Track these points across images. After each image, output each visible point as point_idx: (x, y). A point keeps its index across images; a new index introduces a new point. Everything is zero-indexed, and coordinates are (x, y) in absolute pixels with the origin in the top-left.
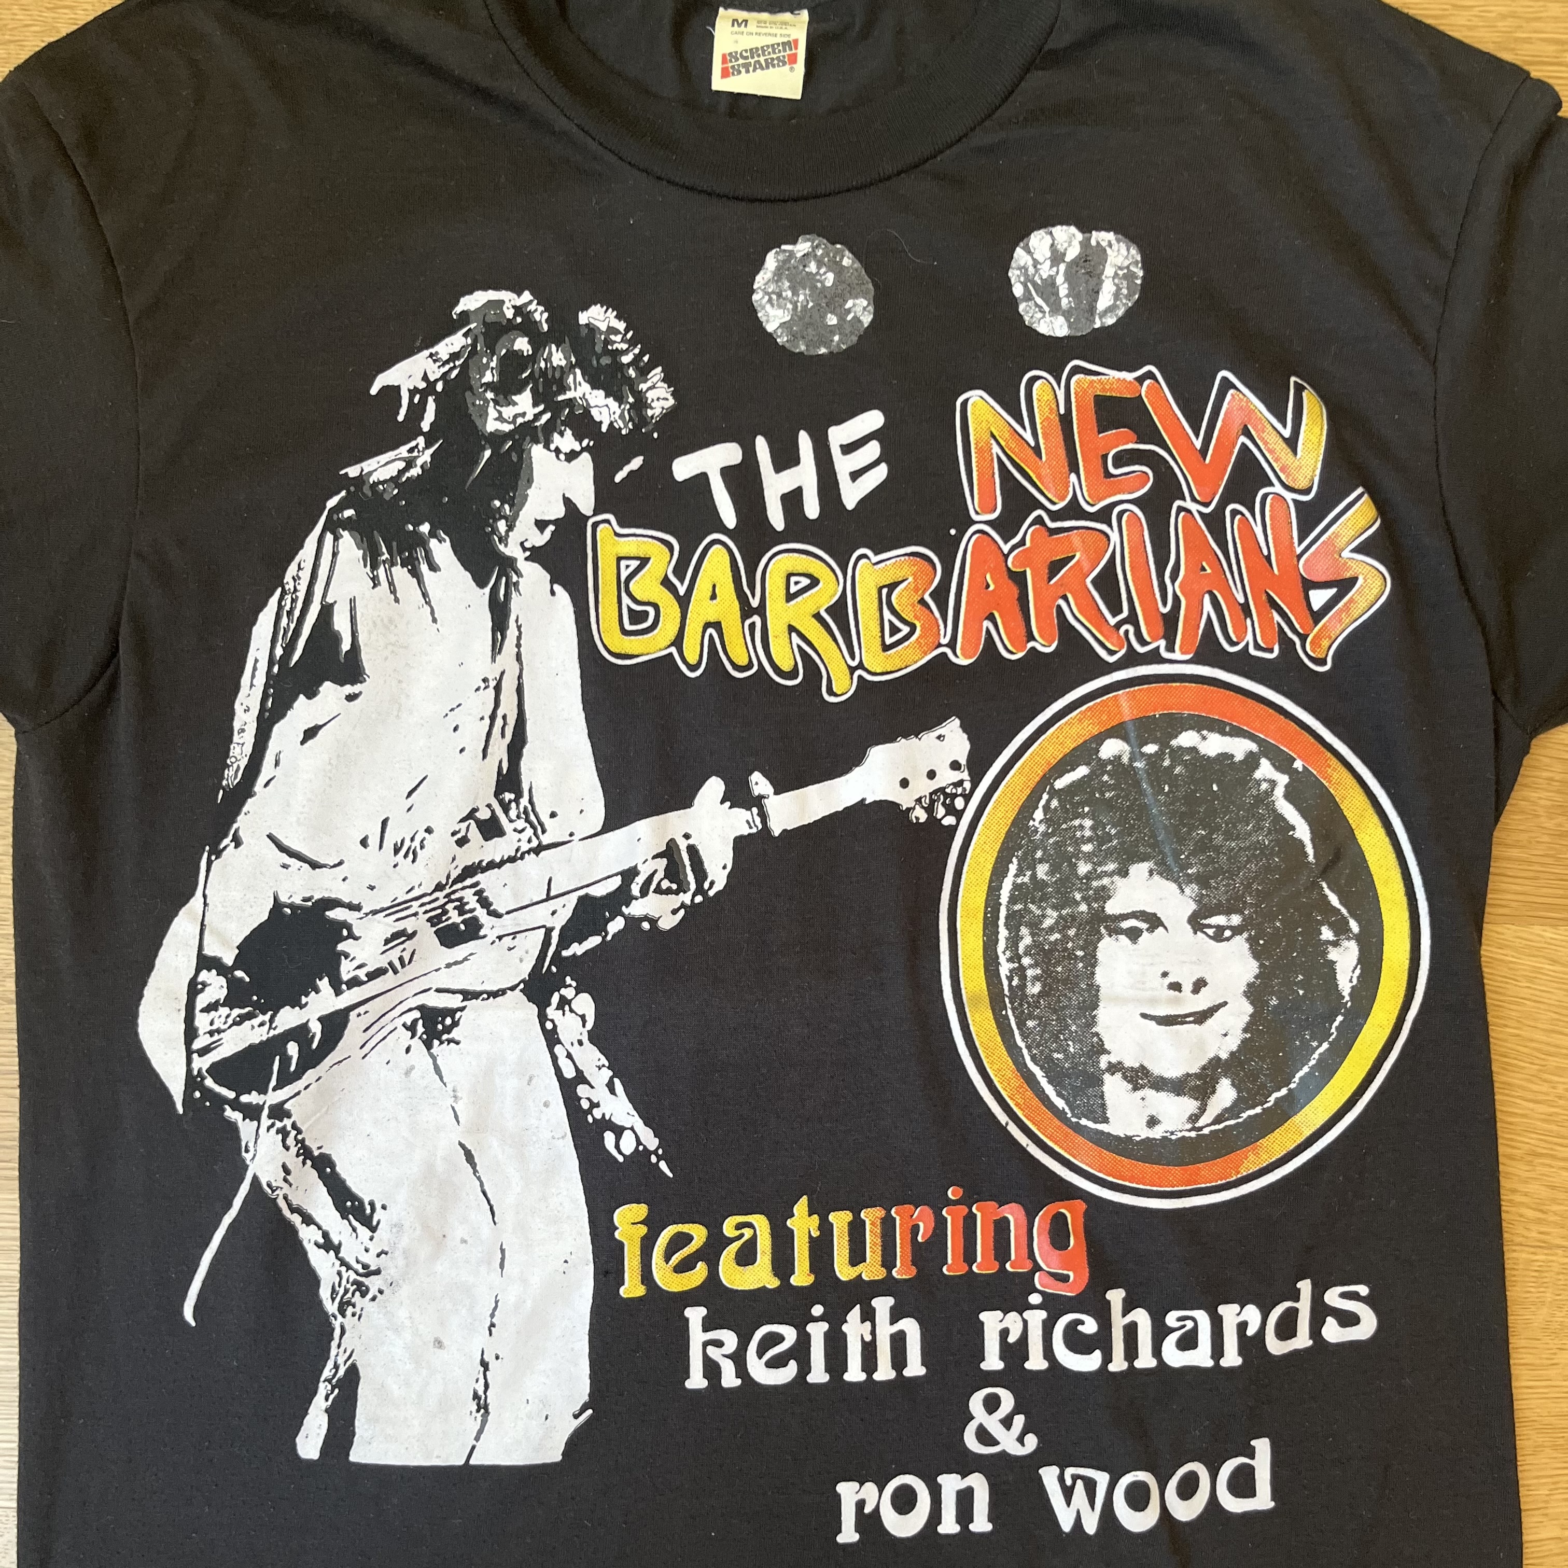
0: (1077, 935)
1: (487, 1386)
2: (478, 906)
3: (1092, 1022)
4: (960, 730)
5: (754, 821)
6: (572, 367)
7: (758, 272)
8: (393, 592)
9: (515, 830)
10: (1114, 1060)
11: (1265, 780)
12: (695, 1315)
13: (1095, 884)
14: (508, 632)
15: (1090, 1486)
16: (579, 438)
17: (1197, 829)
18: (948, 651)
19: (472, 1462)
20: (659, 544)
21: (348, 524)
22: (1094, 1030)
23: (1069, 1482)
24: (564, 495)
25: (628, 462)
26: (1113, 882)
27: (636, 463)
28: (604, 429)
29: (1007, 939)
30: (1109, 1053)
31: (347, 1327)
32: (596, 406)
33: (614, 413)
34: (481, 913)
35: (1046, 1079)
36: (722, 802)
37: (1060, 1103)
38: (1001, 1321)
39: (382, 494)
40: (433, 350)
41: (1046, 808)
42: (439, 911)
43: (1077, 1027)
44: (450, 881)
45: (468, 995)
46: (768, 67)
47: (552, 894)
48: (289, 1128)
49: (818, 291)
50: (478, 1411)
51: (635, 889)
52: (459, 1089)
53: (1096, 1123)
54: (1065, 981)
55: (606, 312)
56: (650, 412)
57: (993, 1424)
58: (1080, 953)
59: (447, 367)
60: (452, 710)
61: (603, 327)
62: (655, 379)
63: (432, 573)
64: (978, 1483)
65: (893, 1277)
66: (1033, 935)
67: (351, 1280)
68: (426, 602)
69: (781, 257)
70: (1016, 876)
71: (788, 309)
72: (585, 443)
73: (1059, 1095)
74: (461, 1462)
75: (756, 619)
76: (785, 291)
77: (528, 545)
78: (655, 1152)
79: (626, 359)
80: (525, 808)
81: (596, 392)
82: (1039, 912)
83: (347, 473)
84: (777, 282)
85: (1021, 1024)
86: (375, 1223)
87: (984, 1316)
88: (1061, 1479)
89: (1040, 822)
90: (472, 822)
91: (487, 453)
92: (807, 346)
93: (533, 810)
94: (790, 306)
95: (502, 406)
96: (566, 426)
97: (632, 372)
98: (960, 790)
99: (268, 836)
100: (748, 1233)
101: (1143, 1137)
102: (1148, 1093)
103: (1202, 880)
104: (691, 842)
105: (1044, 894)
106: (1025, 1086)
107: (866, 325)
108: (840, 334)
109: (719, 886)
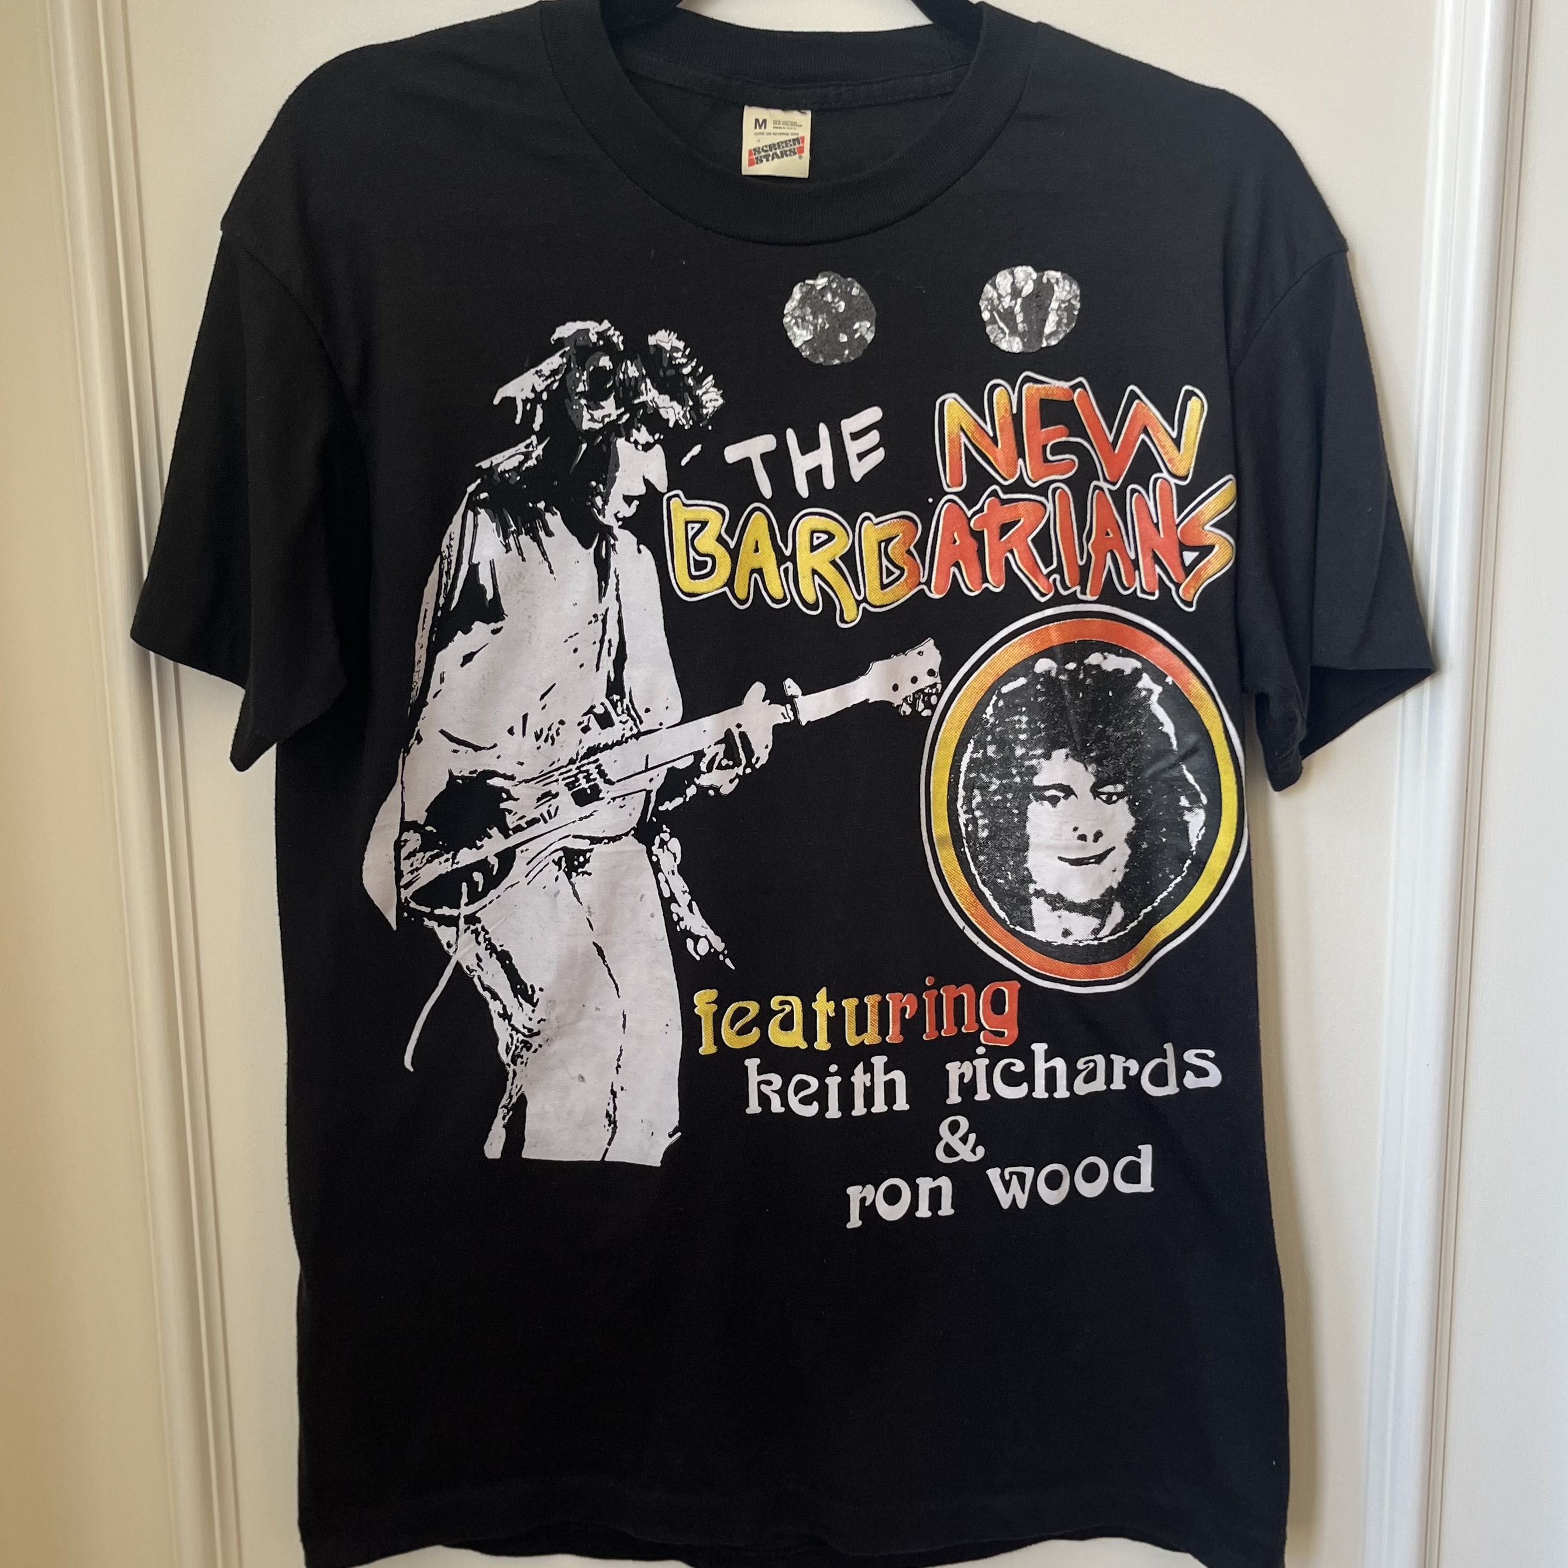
0: (1013, 798)
1: (615, 1108)
2: (598, 776)
3: (1025, 860)
4: (934, 647)
5: (788, 714)
6: (643, 378)
7: (787, 301)
8: (521, 553)
9: (621, 722)
10: (1039, 888)
11: (1144, 689)
12: (752, 1064)
13: (1027, 763)
14: (610, 581)
15: (1022, 1177)
16: (652, 433)
17: (1098, 724)
18: (925, 587)
19: (606, 1159)
20: (714, 511)
21: (483, 504)
22: (1025, 865)
23: (1007, 1177)
24: (644, 477)
25: (690, 450)
26: (1039, 763)
27: (696, 450)
28: (671, 425)
29: (964, 798)
30: (1035, 883)
31: (517, 1071)
32: (664, 407)
33: (679, 413)
34: (600, 782)
35: (992, 897)
36: (764, 700)
37: (1002, 915)
38: (959, 1068)
39: (508, 481)
40: (538, 368)
41: (995, 705)
42: (573, 779)
43: (1014, 862)
44: (579, 757)
45: (595, 840)
46: (782, 157)
47: (649, 767)
48: (480, 930)
49: (833, 316)
50: (609, 1125)
51: (703, 767)
52: (591, 906)
53: (1026, 930)
54: (1006, 830)
55: (669, 335)
56: (705, 411)
57: (955, 1142)
58: (1016, 811)
59: (549, 381)
60: (571, 637)
61: (668, 348)
62: (708, 386)
63: (549, 538)
64: (945, 1183)
65: (886, 1042)
66: (982, 795)
67: (520, 1040)
68: (545, 559)
69: (804, 289)
70: (973, 752)
71: (810, 330)
72: (657, 436)
73: (1001, 908)
74: (599, 1159)
75: (789, 564)
76: (808, 315)
77: (620, 516)
78: (722, 953)
79: (686, 371)
80: (627, 706)
81: (662, 396)
82: (987, 780)
83: (480, 466)
84: (802, 308)
85: (975, 858)
86: (535, 1001)
87: (949, 1066)
88: (1002, 1176)
89: (990, 716)
90: (592, 716)
91: (584, 446)
92: (825, 359)
93: (633, 707)
94: (811, 328)
95: (593, 410)
96: (642, 424)
97: (691, 381)
98: (934, 691)
99: (440, 732)
100: (788, 1008)
101: (1059, 943)
102: (1064, 913)
103: (1098, 761)
104: (741, 729)
105: (993, 767)
106: (978, 901)
107: (869, 342)
108: (849, 349)
109: (764, 760)
